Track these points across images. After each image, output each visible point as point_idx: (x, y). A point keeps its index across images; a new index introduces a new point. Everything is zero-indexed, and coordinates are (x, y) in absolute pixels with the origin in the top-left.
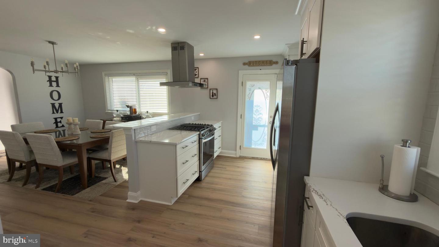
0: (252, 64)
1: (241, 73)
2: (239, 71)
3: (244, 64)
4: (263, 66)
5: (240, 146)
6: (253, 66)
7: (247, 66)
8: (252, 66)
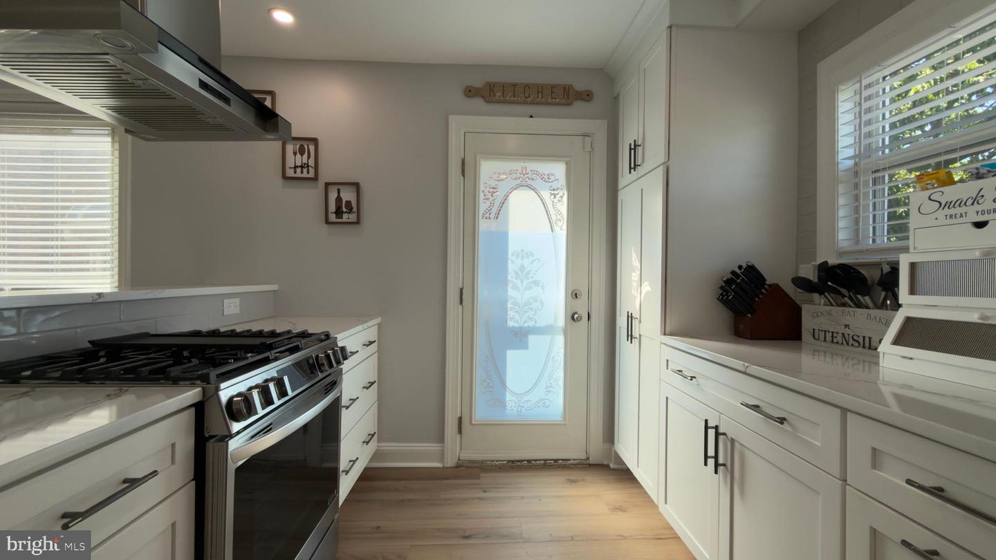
0: (498, 94)
1: (458, 124)
2: (451, 117)
3: (470, 92)
4: (538, 104)
5: (460, 419)
6: (505, 102)
7: (478, 103)
8: (499, 102)
